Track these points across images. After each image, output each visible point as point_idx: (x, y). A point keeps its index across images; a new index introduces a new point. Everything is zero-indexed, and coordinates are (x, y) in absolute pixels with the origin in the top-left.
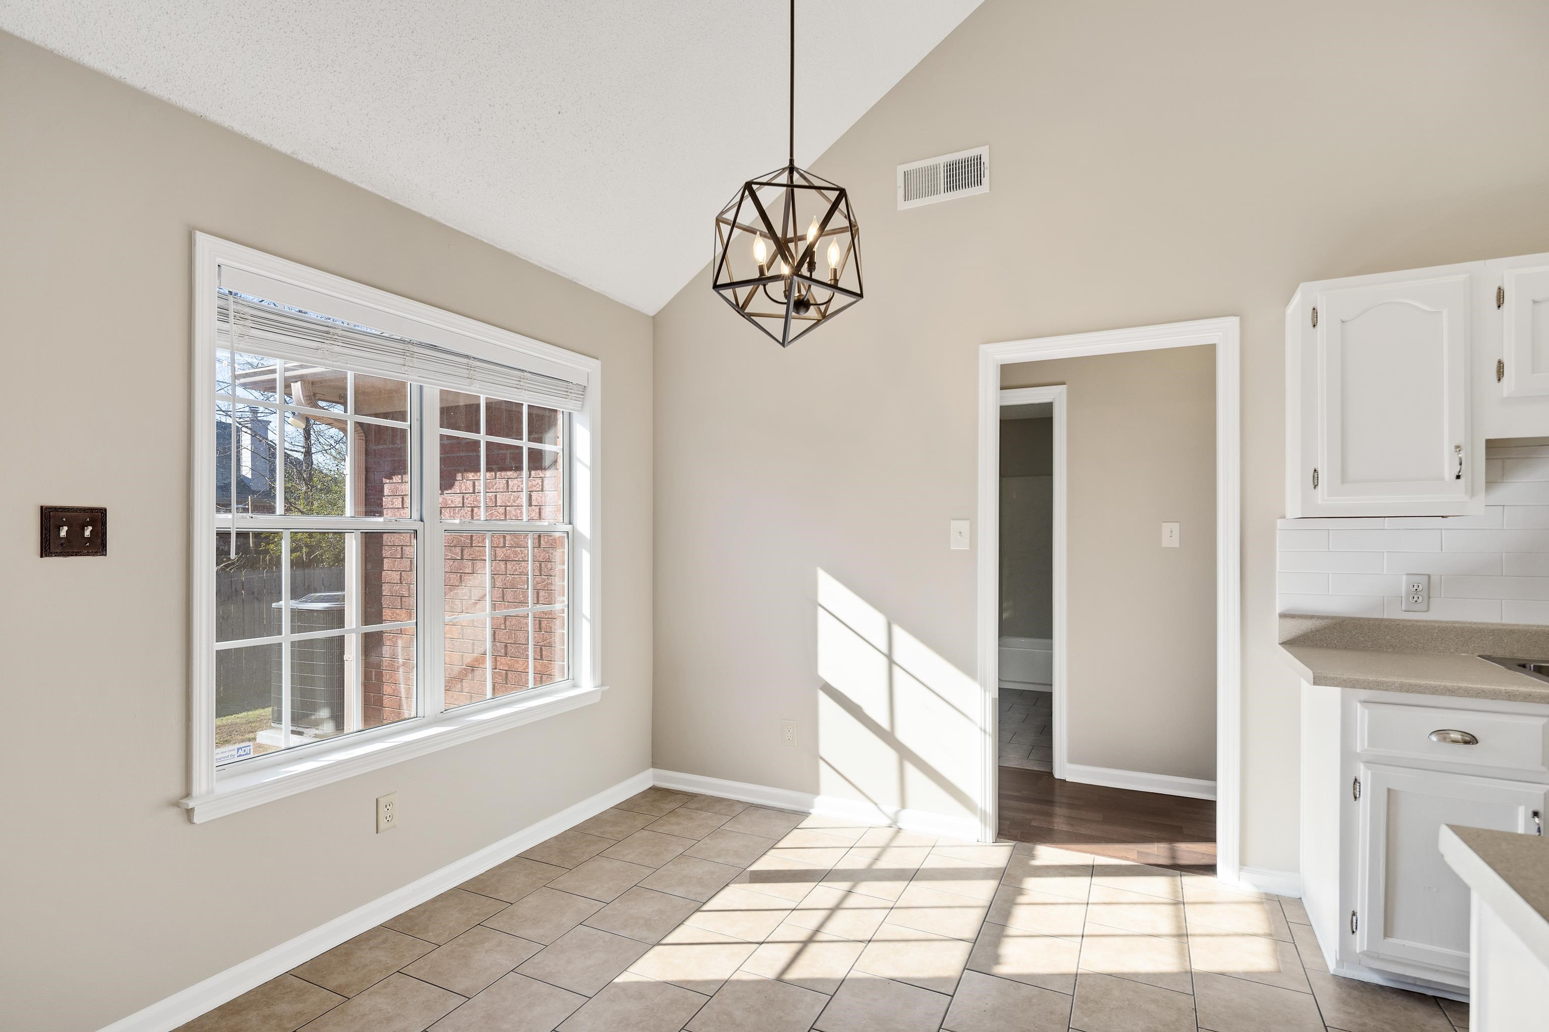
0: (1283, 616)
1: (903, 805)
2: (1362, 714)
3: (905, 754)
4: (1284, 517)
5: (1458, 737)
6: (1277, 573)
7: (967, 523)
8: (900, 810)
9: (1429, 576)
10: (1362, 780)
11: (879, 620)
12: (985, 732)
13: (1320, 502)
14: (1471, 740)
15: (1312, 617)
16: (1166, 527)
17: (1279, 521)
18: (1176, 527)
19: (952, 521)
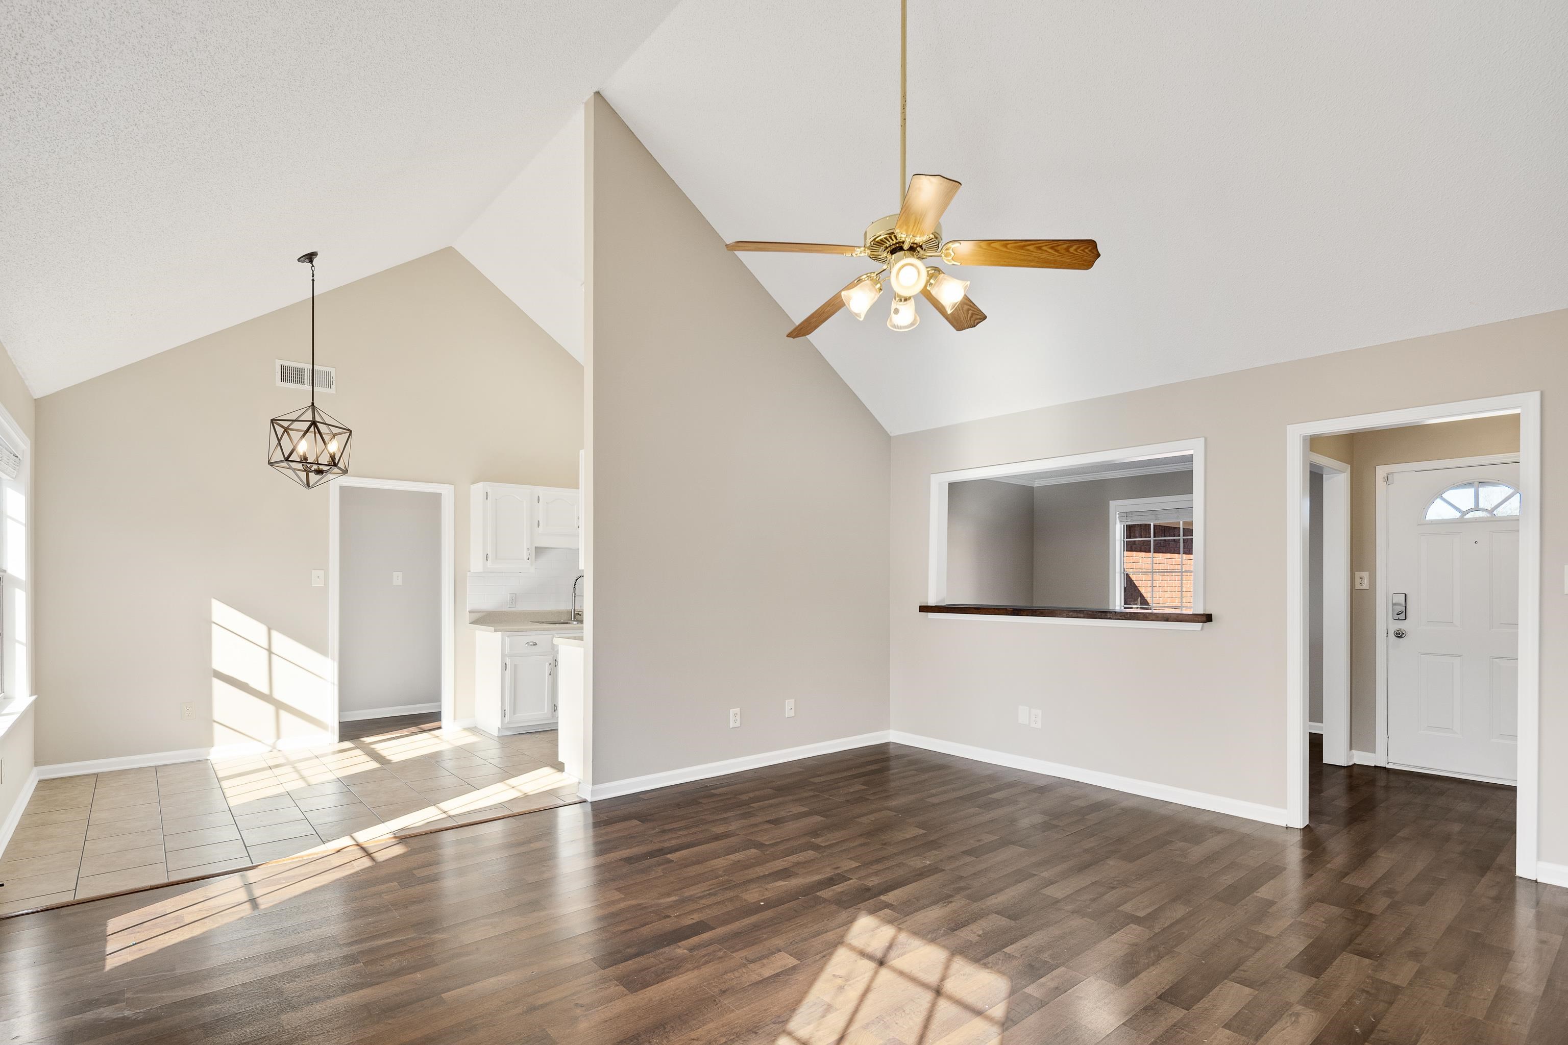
0: (470, 612)
1: (278, 737)
2: (507, 640)
3: (279, 706)
4: (470, 571)
5: (532, 643)
6: (468, 595)
7: (322, 572)
8: (276, 741)
9: (516, 594)
10: (507, 663)
11: (263, 629)
12: (334, 684)
13: (489, 566)
14: (535, 644)
15: (483, 612)
16: (395, 574)
17: (468, 573)
18: (400, 574)
19: (313, 571)
